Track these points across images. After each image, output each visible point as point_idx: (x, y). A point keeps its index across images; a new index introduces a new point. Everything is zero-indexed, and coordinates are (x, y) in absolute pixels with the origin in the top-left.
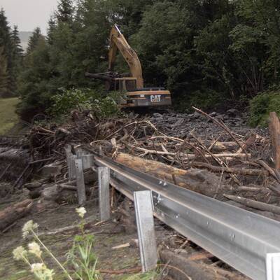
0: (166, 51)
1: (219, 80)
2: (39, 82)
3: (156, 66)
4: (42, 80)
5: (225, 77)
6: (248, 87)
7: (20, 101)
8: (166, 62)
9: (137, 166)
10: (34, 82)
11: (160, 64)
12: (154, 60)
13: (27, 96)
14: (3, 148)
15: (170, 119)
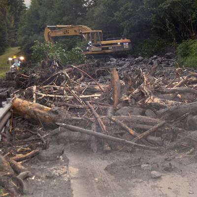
0: (122, 8)
1: (164, 29)
2: (32, 35)
3: (115, 20)
4: (34, 34)
5: (168, 27)
6: (186, 34)
7: (20, 50)
8: (122, 17)
9: (24, 106)
10: (29, 35)
11: (118, 18)
12: (113, 16)
13: (24, 47)
14: (2, 89)
15: (121, 62)
